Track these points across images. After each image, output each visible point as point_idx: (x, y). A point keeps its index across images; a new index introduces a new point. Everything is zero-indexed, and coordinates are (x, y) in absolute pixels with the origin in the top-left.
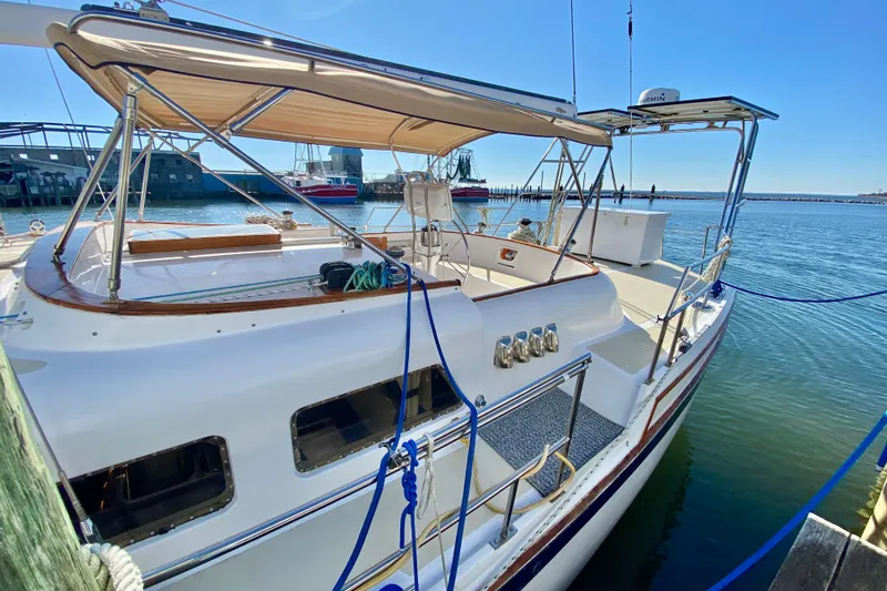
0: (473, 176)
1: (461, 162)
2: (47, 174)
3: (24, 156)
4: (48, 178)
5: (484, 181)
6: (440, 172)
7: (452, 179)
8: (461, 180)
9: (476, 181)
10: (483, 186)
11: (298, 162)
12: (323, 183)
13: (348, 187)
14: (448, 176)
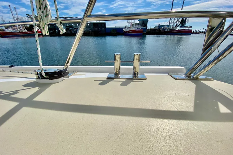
0: (187, 25)
1: (182, 20)
2: (75, 28)
3: (73, 25)
4: (75, 29)
5: (191, 27)
6: (173, 24)
7: (177, 26)
8: (181, 27)
9: (188, 27)
10: (190, 29)
11: (128, 23)
12: (133, 29)
13: (140, 30)
14: (176, 25)
